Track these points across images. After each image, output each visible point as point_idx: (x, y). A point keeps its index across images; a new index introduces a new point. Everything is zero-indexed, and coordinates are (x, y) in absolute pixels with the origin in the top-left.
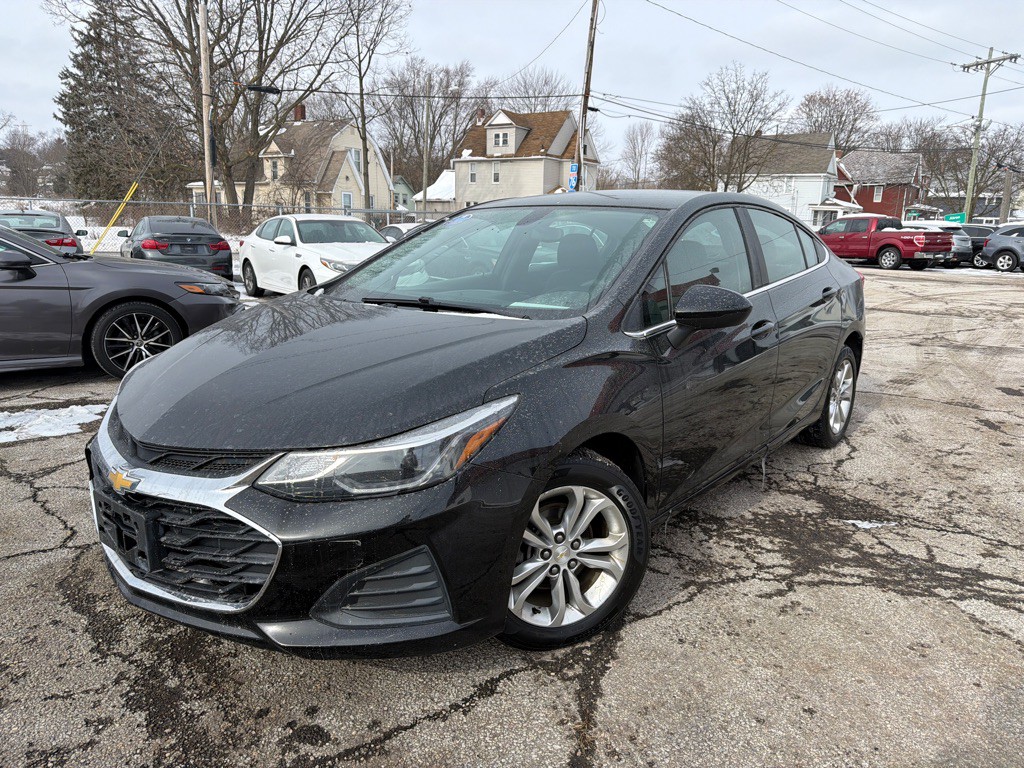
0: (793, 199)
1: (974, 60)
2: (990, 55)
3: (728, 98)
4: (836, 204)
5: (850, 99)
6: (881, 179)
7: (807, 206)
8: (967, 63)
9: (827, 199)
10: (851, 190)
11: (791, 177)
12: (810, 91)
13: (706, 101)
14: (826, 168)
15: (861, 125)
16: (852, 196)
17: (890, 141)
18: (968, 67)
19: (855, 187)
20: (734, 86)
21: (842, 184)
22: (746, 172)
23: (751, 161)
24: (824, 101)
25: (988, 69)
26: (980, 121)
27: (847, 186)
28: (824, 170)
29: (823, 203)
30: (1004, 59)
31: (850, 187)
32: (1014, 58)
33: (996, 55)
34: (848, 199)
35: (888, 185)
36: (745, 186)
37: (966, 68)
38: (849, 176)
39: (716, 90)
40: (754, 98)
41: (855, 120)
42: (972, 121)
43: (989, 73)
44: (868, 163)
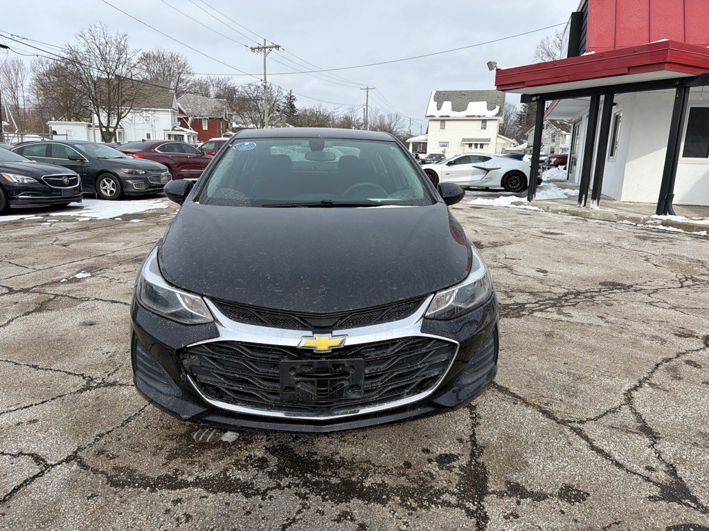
0: (152, 126)
1: (257, 46)
2: (265, 44)
3: (99, 49)
4: (181, 130)
5: (174, 59)
6: (206, 114)
7: (163, 132)
8: (253, 47)
9: (175, 127)
10: (187, 121)
11: (154, 111)
12: (146, 50)
13: (83, 50)
14: (171, 106)
15: (184, 77)
16: (189, 125)
17: (202, 89)
18: (254, 49)
19: (190, 119)
20: (103, 41)
21: (181, 117)
22: (121, 106)
23: (124, 98)
24: (157, 58)
25: (265, 52)
26: (266, 83)
27: (185, 118)
28: (170, 107)
29: (173, 130)
30: (273, 47)
31: (187, 119)
32: (277, 47)
33: (268, 44)
34: (187, 127)
35: (210, 118)
36: (123, 115)
37: (253, 49)
38: (185, 112)
39: (89, 41)
40: (120, 52)
41: (179, 73)
42: (262, 82)
43: (266, 55)
44: (195, 104)
